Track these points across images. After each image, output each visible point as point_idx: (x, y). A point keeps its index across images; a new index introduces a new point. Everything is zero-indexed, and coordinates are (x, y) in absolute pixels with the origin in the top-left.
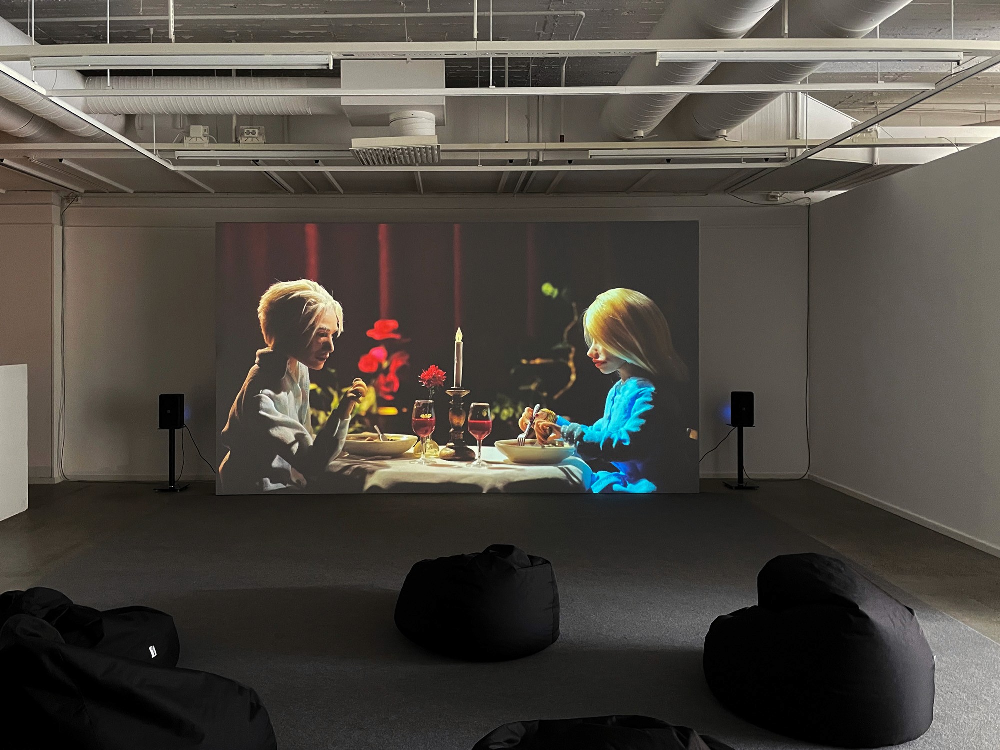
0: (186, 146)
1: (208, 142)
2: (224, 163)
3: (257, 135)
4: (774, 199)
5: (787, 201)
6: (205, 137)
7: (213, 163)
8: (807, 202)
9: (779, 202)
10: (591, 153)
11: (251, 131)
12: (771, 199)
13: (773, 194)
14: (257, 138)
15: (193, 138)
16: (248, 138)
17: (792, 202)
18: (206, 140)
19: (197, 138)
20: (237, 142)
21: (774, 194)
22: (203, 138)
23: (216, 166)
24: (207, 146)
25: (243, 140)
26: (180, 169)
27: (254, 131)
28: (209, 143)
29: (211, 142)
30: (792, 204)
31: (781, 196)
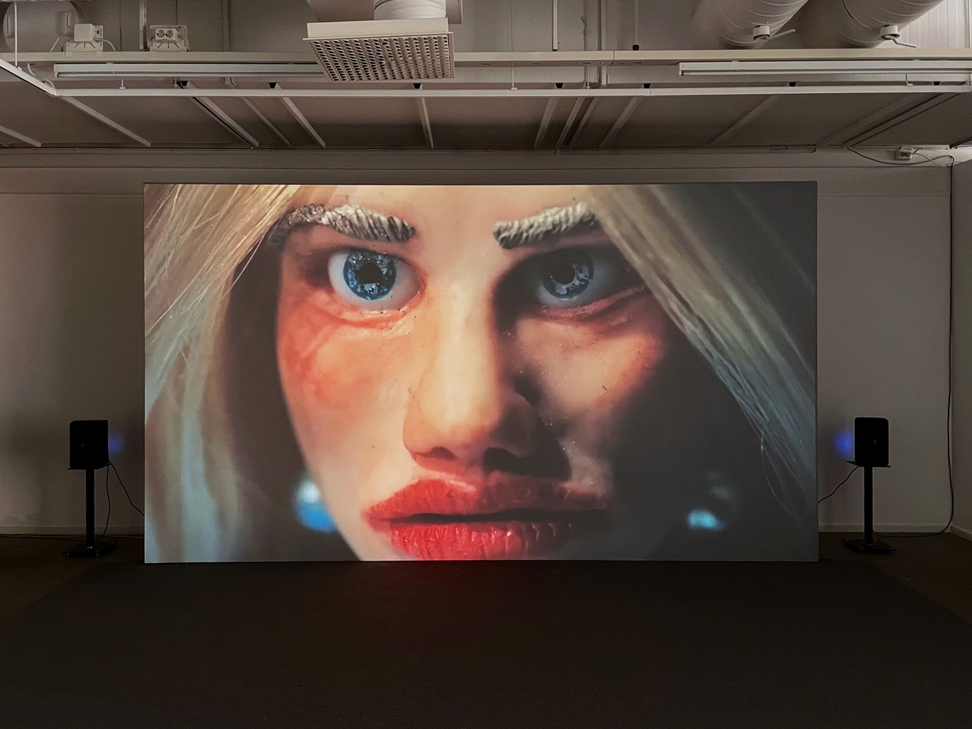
0: (68, 56)
1: (102, 48)
2: (131, 83)
3: (174, 38)
4: (905, 157)
5: (924, 159)
6: (97, 41)
7: (114, 83)
8: (948, 162)
9: (910, 162)
10: (683, 66)
11: (166, 31)
12: (900, 157)
13: (903, 150)
14: (175, 43)
15: (79, 43)
16: (161, 42)
17: (929, 161)
18: (99, 46)
19: (85, 43)
20: (146, 49)
21: (905, 151)
22: (95, 44)
23: (119, 88)
24: (100, 55)
25: (153, 46)
26: (67, 93)
27: (170, 32)
28: (104, 50)
29: (106, 48)
30: (930, 164)
31: (914, 153)
